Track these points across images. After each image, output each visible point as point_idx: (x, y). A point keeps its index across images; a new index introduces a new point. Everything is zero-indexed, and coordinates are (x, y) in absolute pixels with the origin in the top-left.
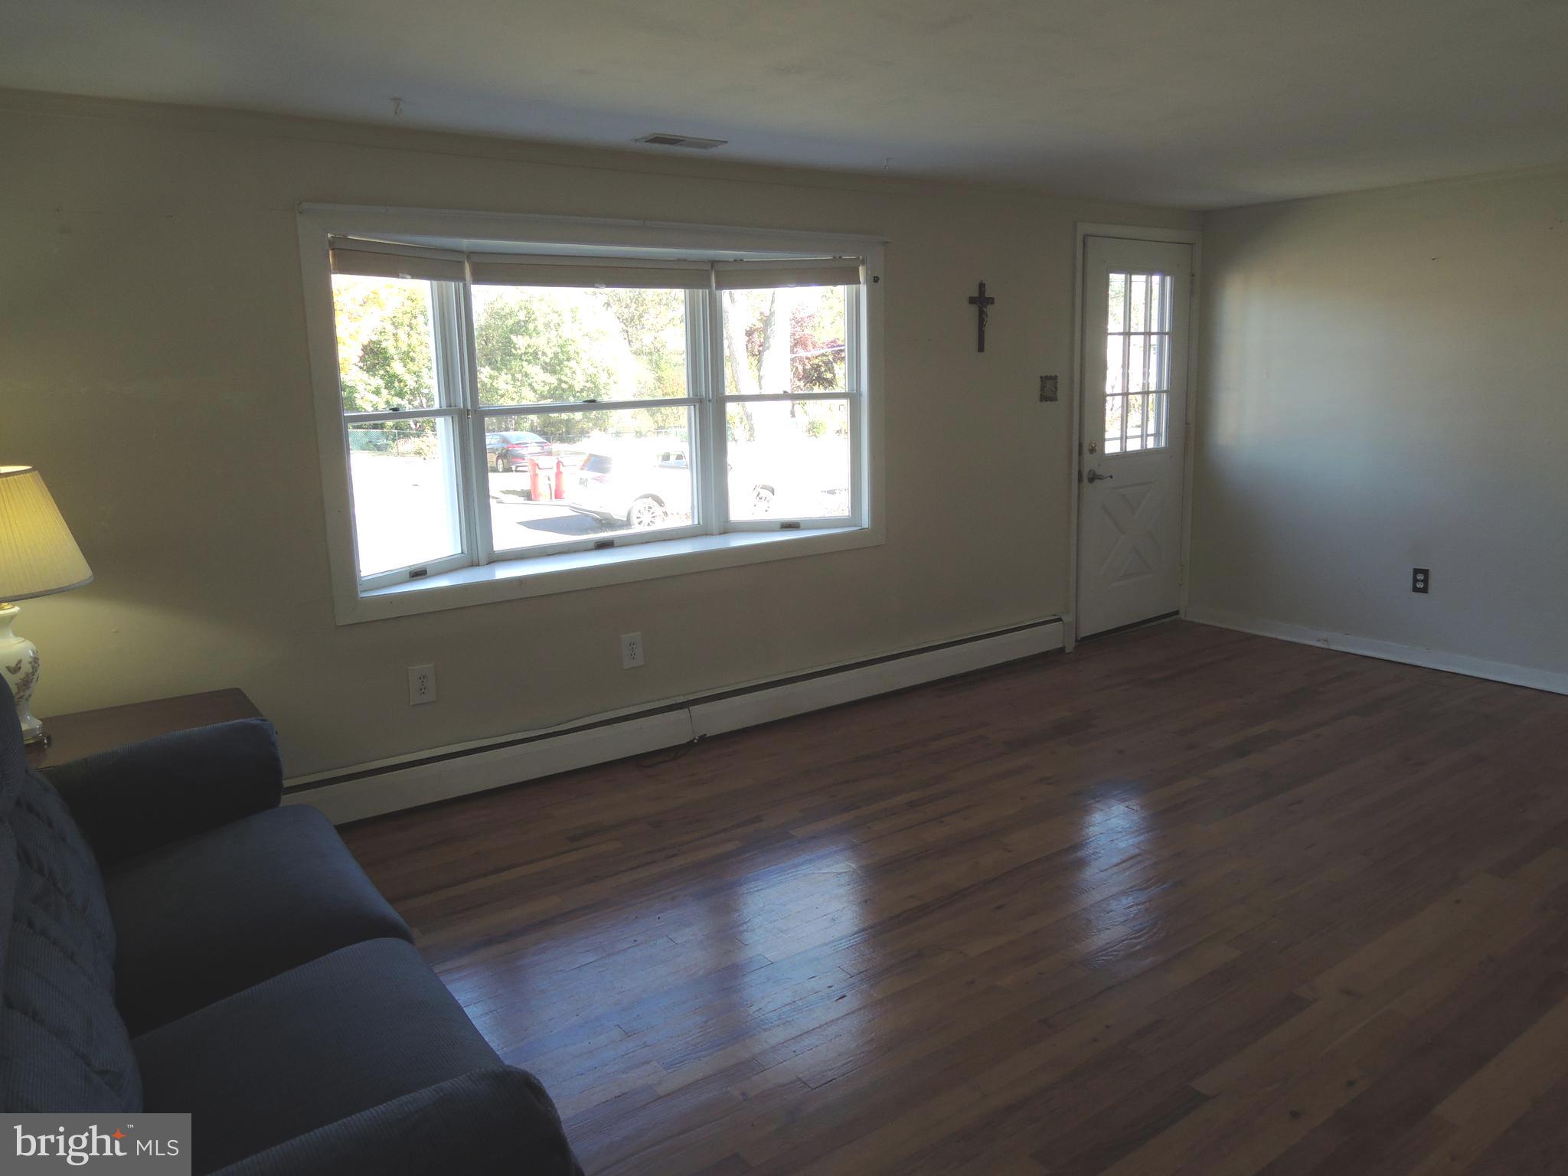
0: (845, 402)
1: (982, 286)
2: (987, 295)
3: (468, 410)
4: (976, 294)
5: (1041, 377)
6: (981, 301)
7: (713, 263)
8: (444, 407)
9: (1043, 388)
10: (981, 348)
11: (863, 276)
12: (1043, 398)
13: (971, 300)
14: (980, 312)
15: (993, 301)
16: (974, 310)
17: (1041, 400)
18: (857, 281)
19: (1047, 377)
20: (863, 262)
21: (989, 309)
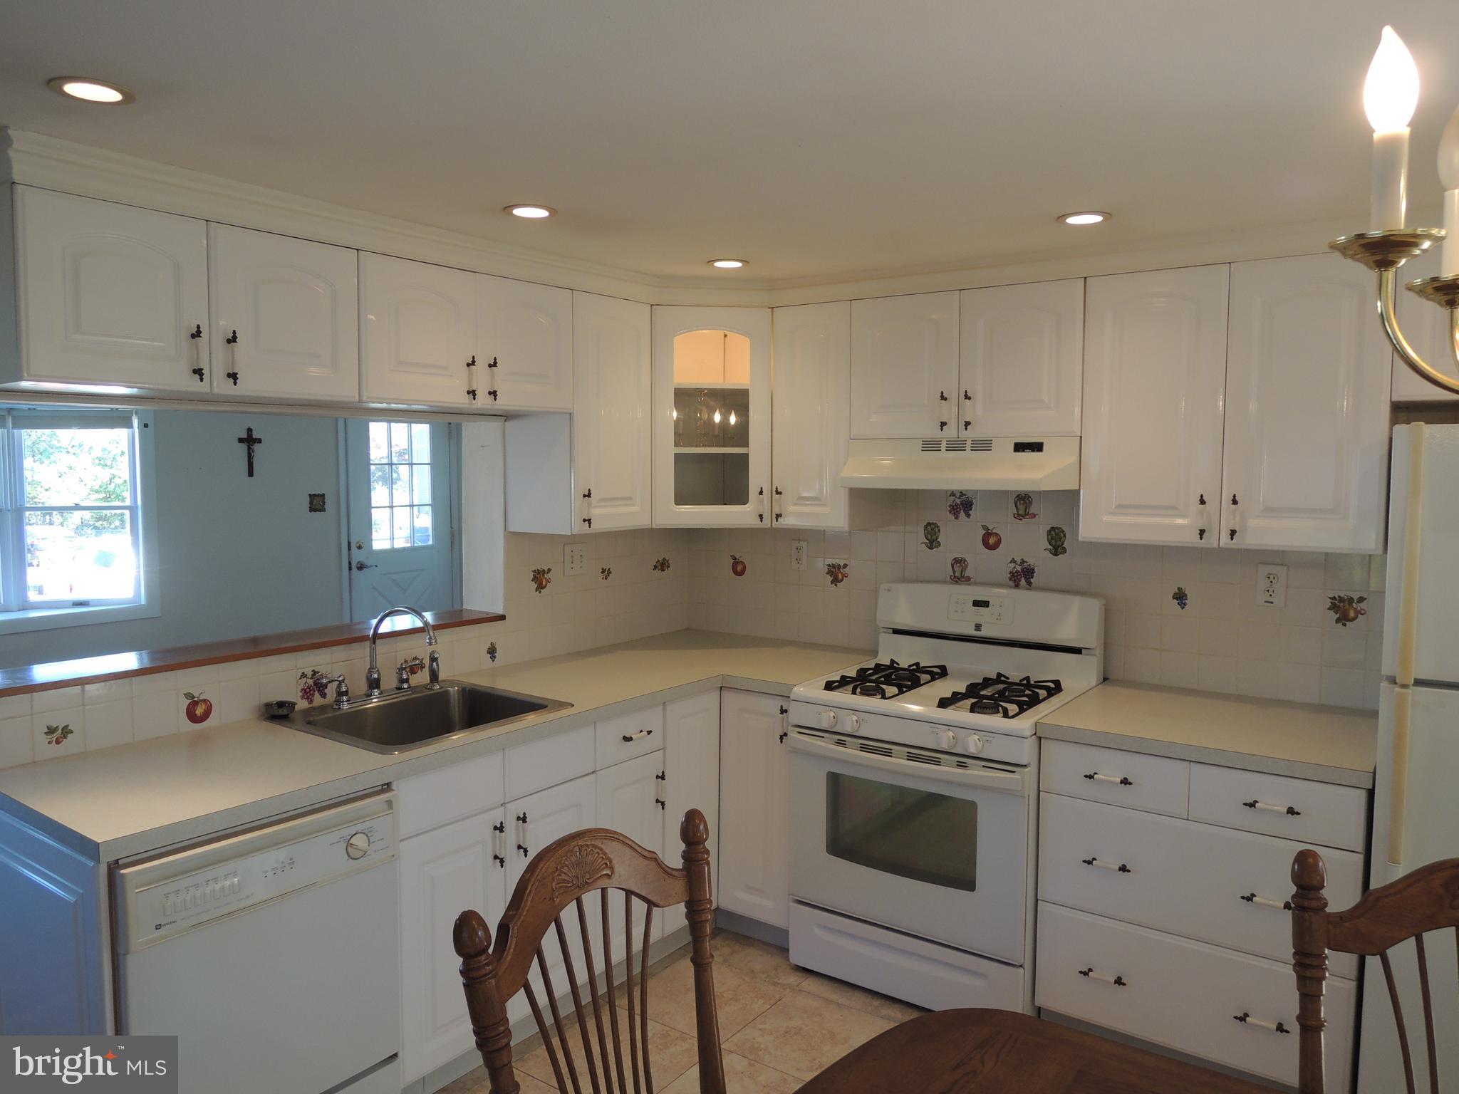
1: (250, 430)
2: (254, 436)
4: (245, 435)
5: (310, 495)
6: (249, 440)
7: (10, 410)
9: (311, 503)
10: (251, 474)
11: (135, 422)
12: (312, 509)
13: (241, 440)
14: (249, 449)
15: (259, 441)
16: (244, 447)
17: (310, 511)
18: (130, 426)
19: (315, 495)
20: (136, 413)
21: (256, 447)
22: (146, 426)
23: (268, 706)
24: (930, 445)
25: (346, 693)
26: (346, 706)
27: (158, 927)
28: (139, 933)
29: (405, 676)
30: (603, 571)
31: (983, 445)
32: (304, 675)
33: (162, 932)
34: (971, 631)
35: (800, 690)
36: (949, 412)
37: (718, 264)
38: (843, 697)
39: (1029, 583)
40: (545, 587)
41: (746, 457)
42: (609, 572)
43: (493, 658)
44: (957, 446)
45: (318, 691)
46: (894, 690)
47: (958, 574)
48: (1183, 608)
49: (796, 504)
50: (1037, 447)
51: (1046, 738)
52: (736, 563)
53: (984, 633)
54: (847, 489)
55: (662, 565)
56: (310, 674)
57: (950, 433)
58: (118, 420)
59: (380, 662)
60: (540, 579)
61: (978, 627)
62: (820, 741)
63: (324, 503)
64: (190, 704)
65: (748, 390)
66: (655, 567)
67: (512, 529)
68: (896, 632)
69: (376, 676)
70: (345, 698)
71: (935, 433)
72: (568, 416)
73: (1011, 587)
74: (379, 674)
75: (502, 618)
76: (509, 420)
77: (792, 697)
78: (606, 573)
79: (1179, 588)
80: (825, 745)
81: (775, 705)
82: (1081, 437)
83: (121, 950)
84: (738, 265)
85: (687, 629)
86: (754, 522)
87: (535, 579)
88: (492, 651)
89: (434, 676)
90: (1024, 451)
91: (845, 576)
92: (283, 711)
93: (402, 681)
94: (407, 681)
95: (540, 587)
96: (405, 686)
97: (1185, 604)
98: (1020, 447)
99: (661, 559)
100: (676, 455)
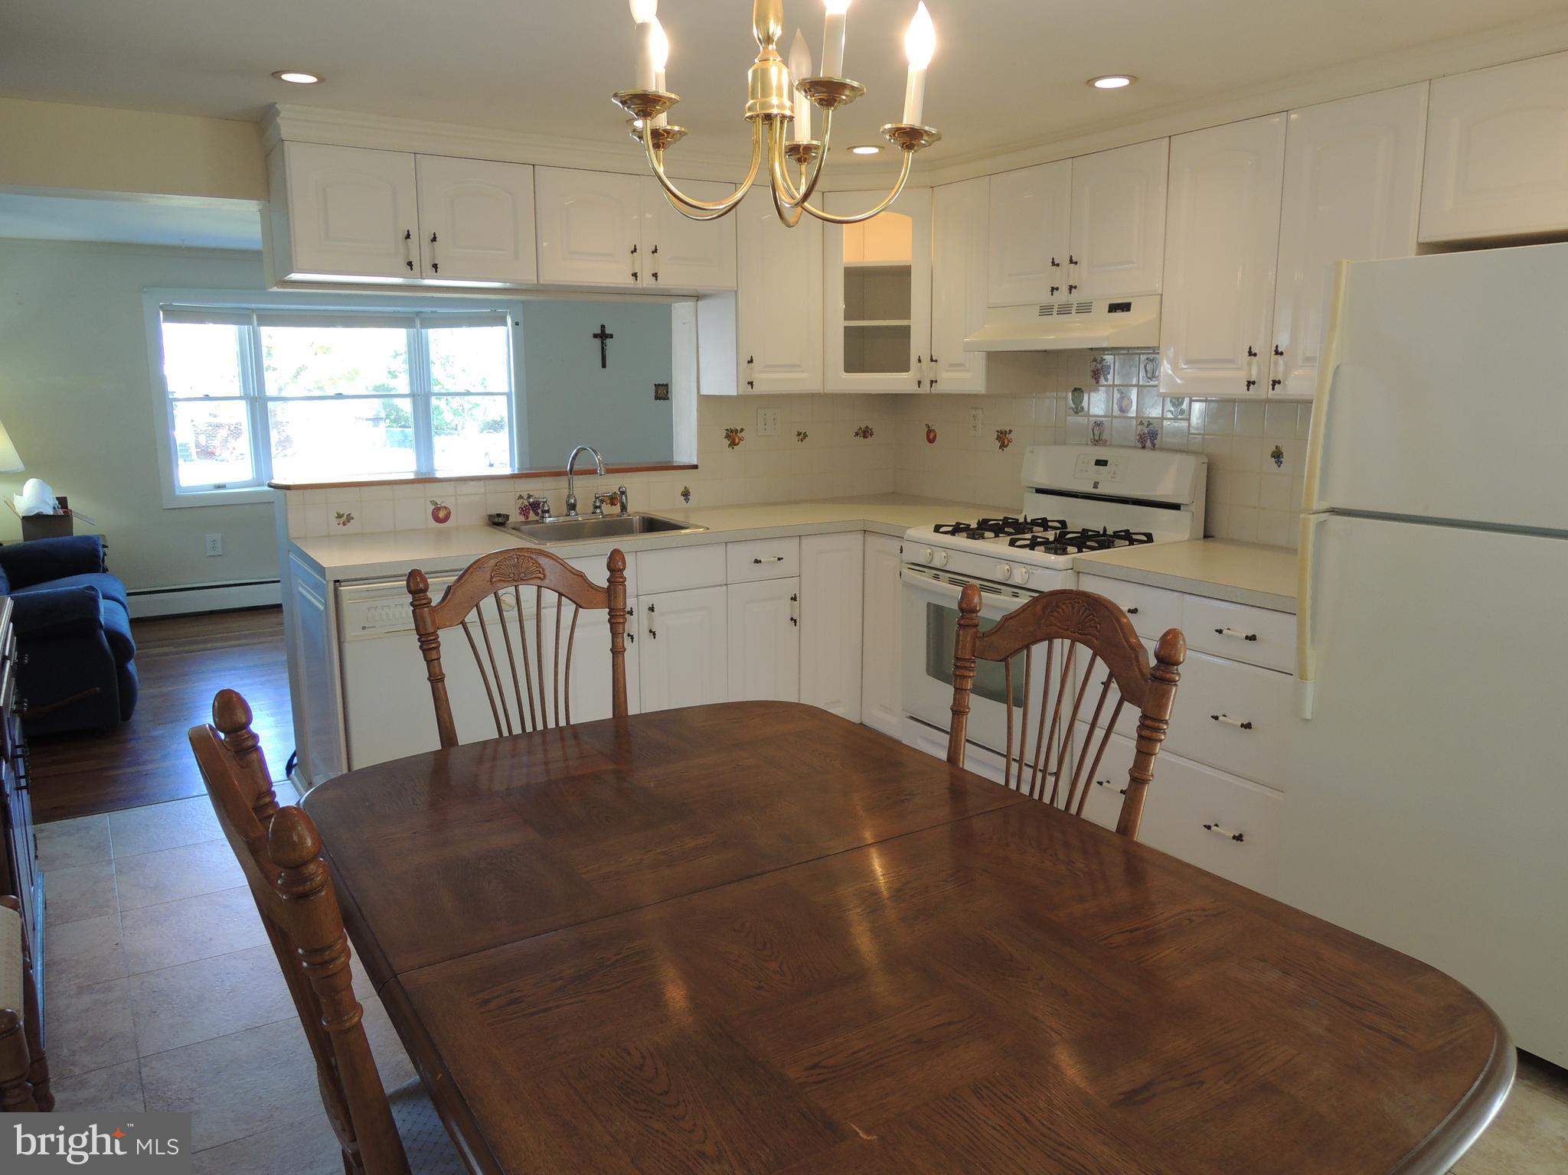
0: (505, 397)
1: (603, 327)
2: (607, 332)
3: (256, 398)
4: (598, 331)
5: (655, 385)
6: (603, 336)
7: (418, 314)
8: (242, 395)
9: (656, 392)
10: (604, 366)
11: (509, 320)
12: (657, 398)
13: (595, 336)
14: (602, 343)
15: (611, 336)
16: (598, 342)
17: (656, 399)
18: (505, 325)
19: (659, 385)
20: (510, 314)
21: (608, 341)
22: (517, 324)
23: (490, 517)
24: (1045, 310)
25: (548, 511)
26: (548, 520)
27: (364, 628)
28: (351, 632)
29: (598, 504)
30: (799, 434)
31: (1084, 308)
32: (521, 497)
33: (366, 632)
34: (1090, 489)
35: (912, 533)
36: (1060, 277)
37: (857, 151)
38: (961, 541)
39: (1154, 445)
40: (738, 444)
41: (908, 328)
42: (805, 435)
43: (687, 500)
44: (1064, 310)
45: (533, 510)
46: (992, 535)
47: (1097, 438)
48: (1279, 466)
49: (948, 371)
50: (1126, 307)
51: (1084, 573)
52: (929, 431)
53: (1100, 491)
54: (984, 353)
55: (866, 433)
56: (526, 497)
57: (1062, 296)
58: (495, 319)
59: (577, 492)
60: (733, 437)
61: (1096, 486)
62: (922, 575)
63: (667, 392)
64: (434, 509)
65: (910, 267)
66: (857, 434)
67: (704, 392)
68: (1039, 491)
69: (572, 501)
70: (547, 515)
71: (1046, 298)
72: (734, 293)
73: (1139, 448)
74: (575, 500)
75: (695, 467)
76: (701, 300)
77: (905, 537)
78: (802, 436)
79: (1277, 447)
80: (925, 579)
81: (895, 545)
82: (1162, 295)
83: (342, 640)
84: (875, 150)
85: (893, 493)
86: (912, 388)
87: (728, 437)
88: (686, 494)
89: (624, 508)
90: (1115, 311)
91: (1009, 441)
92: (500, 520)
93: (596, 507)
94: (599, 507)
95: (733, 444)
96: (598, 511)
97: (1281, 463)
98: (1114, 308)
99: (863, 427)
100: (846, 328)
